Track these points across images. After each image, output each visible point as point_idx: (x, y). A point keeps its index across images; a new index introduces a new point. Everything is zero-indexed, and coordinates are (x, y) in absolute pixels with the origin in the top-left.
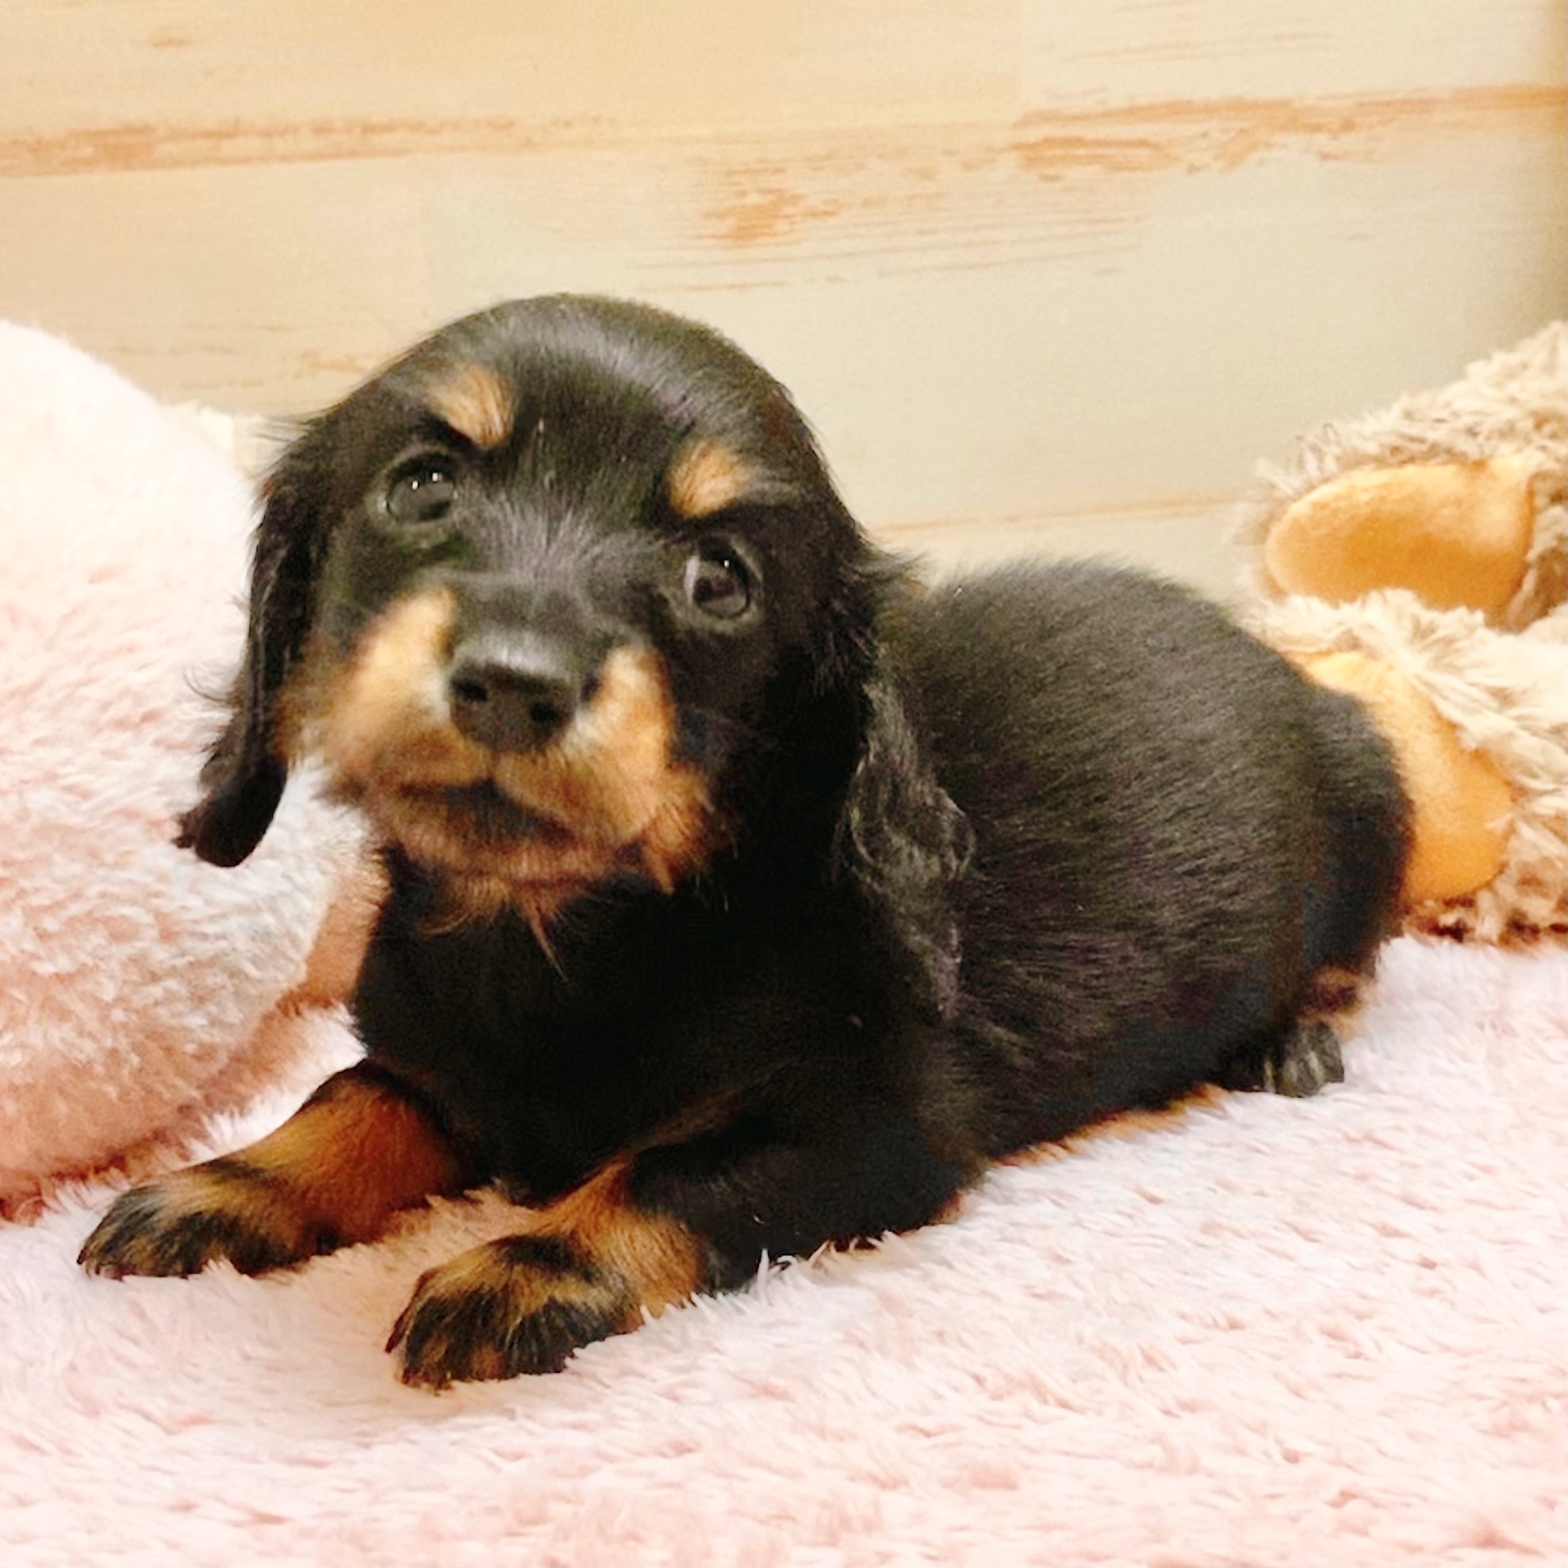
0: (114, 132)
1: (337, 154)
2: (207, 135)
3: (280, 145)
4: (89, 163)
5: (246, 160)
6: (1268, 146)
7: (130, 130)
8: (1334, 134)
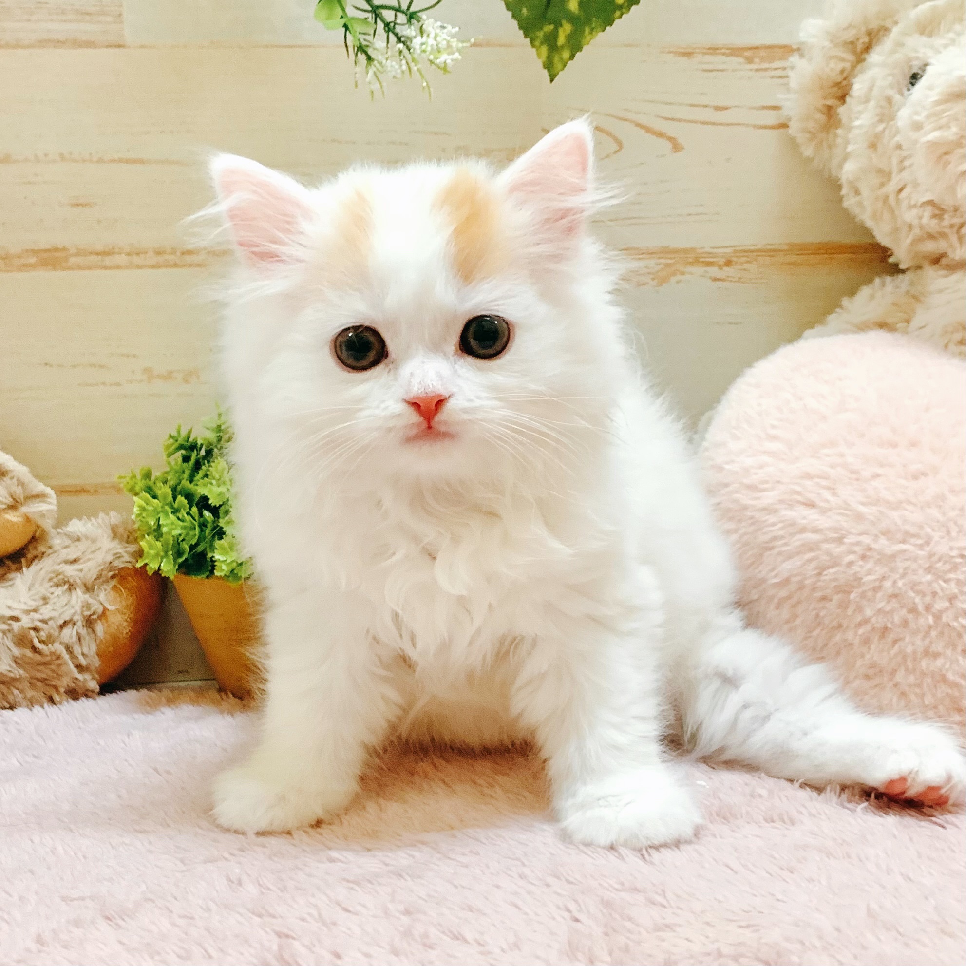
0: (46, 251)
1: (168, 265)
2: (97, 254)
3: (136, 260)
4: (33, 266)
5: (118, 267)
6: (683, 273)
7: (56, 250)
8: (720, 267)
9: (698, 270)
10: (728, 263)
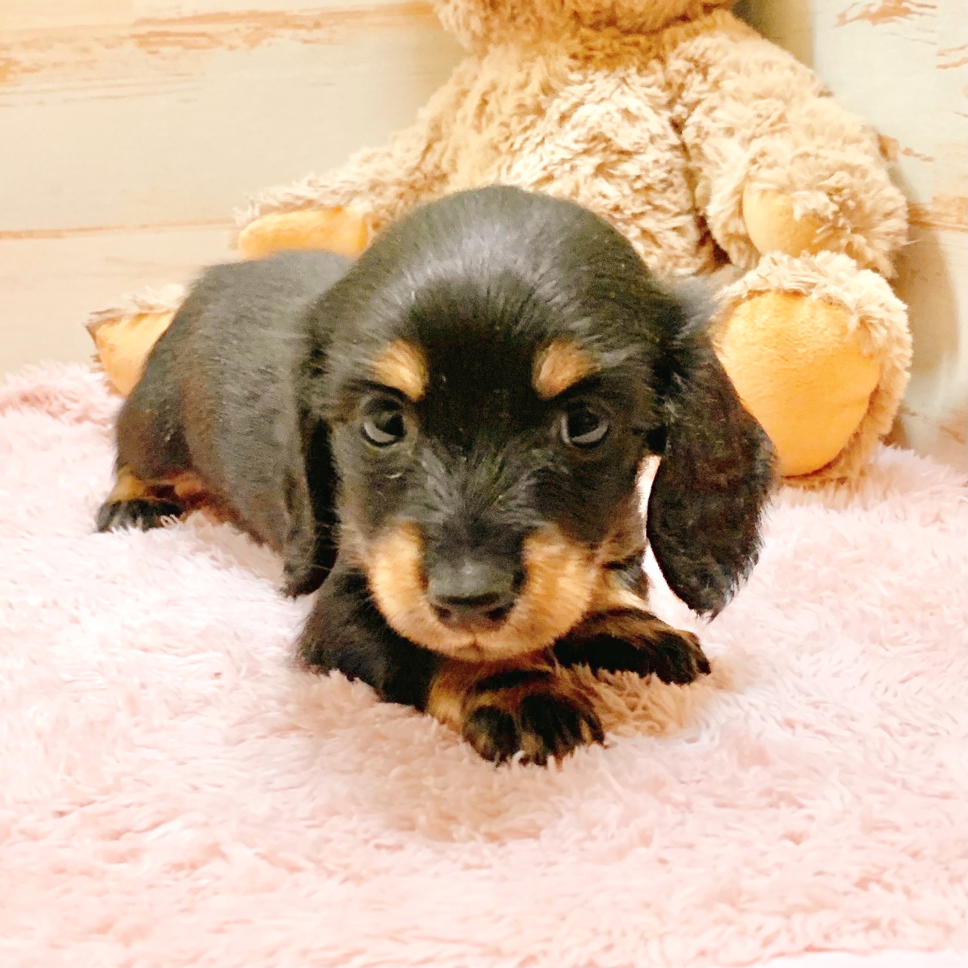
8: (309, 29)
9: (288, 33)
10: (317, 25)
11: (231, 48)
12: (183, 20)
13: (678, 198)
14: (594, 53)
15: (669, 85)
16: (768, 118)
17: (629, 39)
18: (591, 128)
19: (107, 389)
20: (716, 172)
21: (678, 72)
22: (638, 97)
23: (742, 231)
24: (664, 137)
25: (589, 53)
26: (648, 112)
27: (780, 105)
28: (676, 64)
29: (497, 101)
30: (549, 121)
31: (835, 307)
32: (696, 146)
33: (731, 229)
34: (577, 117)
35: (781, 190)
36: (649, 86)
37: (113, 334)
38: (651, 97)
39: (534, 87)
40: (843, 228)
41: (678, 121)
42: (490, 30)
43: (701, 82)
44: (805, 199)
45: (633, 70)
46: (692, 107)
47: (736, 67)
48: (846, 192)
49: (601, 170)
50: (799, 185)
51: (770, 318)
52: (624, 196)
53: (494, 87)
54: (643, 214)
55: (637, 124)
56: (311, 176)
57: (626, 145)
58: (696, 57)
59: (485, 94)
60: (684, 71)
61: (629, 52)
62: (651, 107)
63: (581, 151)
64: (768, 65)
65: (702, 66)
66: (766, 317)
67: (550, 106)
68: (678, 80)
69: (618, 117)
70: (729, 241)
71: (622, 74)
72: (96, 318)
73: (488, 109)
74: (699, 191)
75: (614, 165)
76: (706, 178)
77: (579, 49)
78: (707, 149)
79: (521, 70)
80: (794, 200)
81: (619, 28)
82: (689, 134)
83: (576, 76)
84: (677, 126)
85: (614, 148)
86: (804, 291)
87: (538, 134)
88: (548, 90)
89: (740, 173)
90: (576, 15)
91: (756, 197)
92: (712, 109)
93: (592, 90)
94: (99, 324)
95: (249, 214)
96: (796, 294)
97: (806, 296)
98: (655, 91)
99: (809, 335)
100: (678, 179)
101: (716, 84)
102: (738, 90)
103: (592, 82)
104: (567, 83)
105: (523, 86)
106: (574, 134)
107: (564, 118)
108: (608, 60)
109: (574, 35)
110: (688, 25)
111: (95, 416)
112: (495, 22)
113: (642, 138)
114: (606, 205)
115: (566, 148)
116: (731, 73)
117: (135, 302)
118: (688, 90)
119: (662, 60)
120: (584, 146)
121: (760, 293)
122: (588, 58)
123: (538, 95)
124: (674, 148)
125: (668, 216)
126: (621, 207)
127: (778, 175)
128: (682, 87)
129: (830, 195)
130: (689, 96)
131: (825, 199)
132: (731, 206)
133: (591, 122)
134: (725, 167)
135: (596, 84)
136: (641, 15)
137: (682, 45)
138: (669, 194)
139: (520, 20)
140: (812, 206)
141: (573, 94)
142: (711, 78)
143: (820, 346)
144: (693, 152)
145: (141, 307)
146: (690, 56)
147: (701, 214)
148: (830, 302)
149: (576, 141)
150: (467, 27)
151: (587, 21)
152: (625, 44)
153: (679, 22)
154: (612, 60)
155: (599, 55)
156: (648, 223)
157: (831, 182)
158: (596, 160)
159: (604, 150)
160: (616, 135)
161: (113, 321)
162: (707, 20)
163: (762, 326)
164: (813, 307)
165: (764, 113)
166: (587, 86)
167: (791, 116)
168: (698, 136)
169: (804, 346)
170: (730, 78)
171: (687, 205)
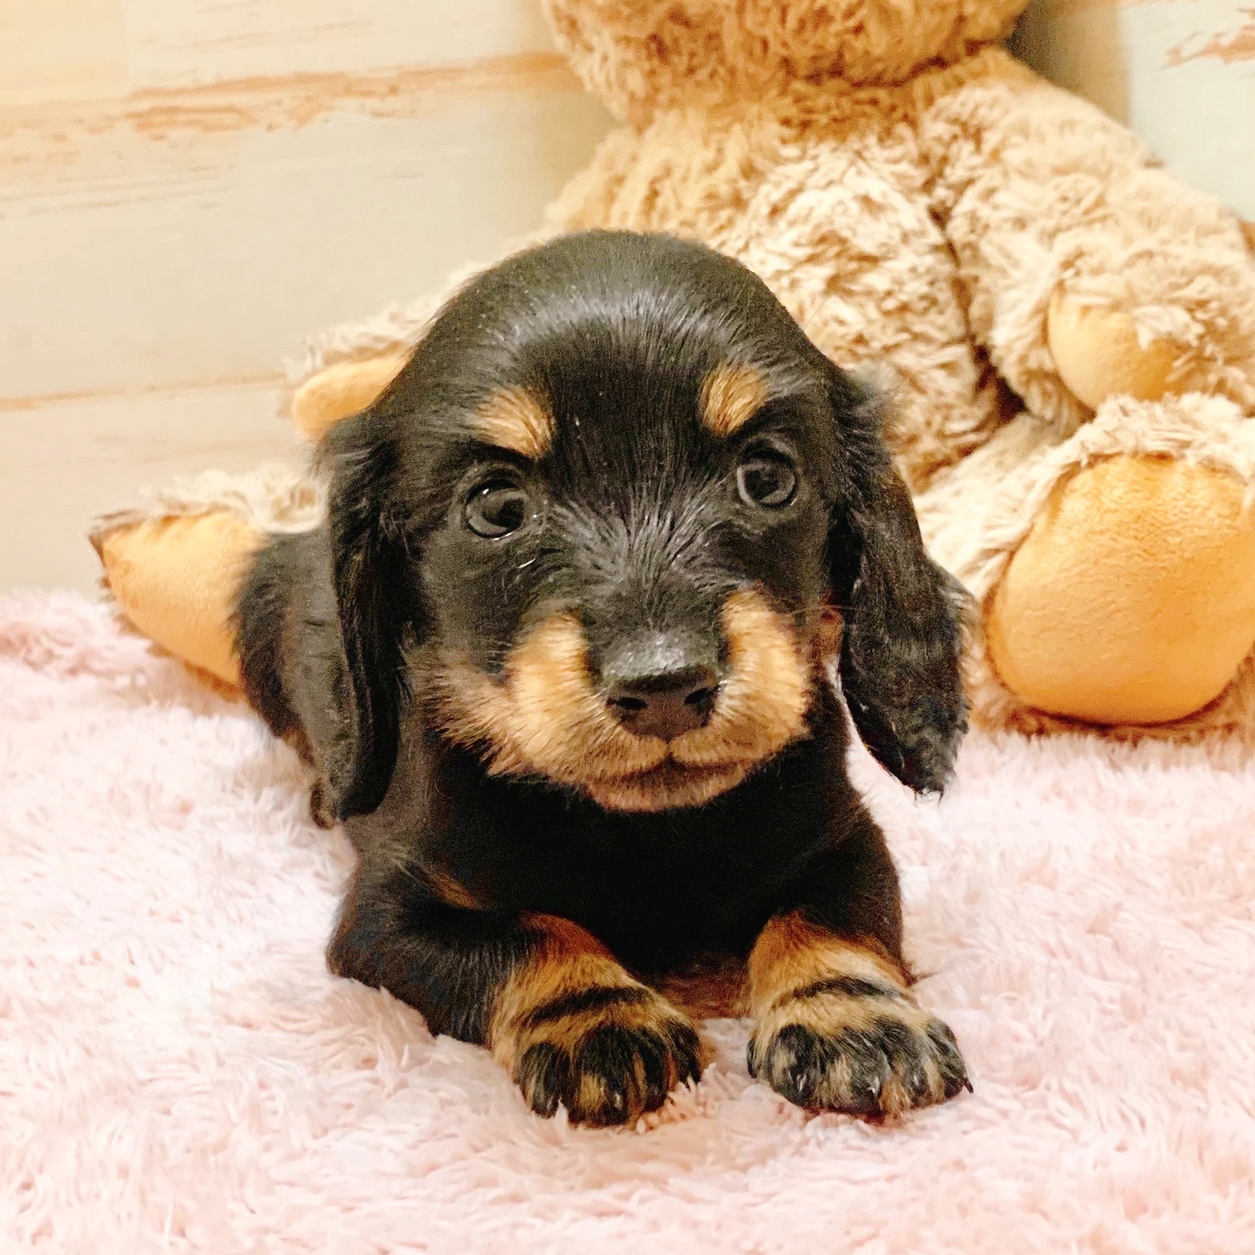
11: (270, 127)
12: (201, 90)
13: (947, 321)
14: (815, 117)
15: (924, 159)
16: (1079, 201)
17: (864, 94)
18: (818, 226)
19: (118, 626)
20: (1002, 282)
21: (938, 139)
22: (882, 178)
23: (1048, 366)
24: (922, 233)
25: (807, 117)
26: (897, 199)
27: (1092, 181)
28: (935, 128)
29: (674, 191)
30: (755, 217)
31: (1219, 475)
32: (969, 245)
33: (1033, 363)
34: (795, 208)
35: (1115, 307)
36: (896, 161)
37: (128, 547)
38: (900, 177)
39: (730, 167)
40: (1212, 359)
41: (940, 209)
42: (657, 90)
43: (972, 154)
44: (1155, 318)
45: (872, 140)
46: (960, 189)
47: (1024, 130)
48: (1214, 305)
49: (834, 285)
50: (1144, 298)
51: (1125, 493)
52: (870, 322)
53: (668, 171)
54: (897, 346)
55: (881, 217)
56: (394, 307)
57: (869, 248)
58: (964, 118)
59: (654, 181)
60: (946, 137)
61: (864, 115)
62: (901, 192)
63: (804, 258)
64: (1067, 125)
65: (972, 130)
66: (1117, 493)
67: (755, 196)
68: (939, 151)
69: (855, 207)
70: (1028, 382)
71: (857, 145)
72: (104, 525)
73: (660, 202)
74: (975, 311)
75: (853, 275)
76: (987, 291)
77: (793, 112)
78: (987, 249)
79: (706, 143)
80: (1135, 319)
81: (848, 79)
82: (958, 229)
83: (791, 151)
84: (940, 217)
85: (853, 252)
86: (1174, 453)
87: (739, 237)
88: (749, 171)
89: (1044, 283)
90: (787, 63)
91: (1074, 317)
92: (990, 192)
93: (816, 169)
94: (108, 533)
95: (308, 364)
96: (1162, 457)
97: (1177, 460)
98: (904, 167)
99: (1186, 517)
100: (945, 294)
101: (995, 155)
102: (1029, 163)
103: (815, 158)
104: (778, 160)
105: (711, 168)
106: (793, 234)
107: (775, 211)
108: (835, 126)
109: (783, 93)
110: (947, 74)
111: (96, 665)
112: (665, 78)
113: (891, 237)
114: (843, 337)
115: (782, 255)
116: (1016, 139)
117: (161, 499)
118: (953, 165)
119: (912, 123)
120: (808, 251)
121: (1107, 458)
122: (805, 125)
123: (734, 181)
124: (936, 249)
125: (931, 348)
126: (867, 336)
127: (1110, 284)
128: (944, 160)
129: (1190, 311)
130: (955, 174)
131: (1182, 316)
132: (1031, 331)
133: (817, 217)
134: (1017, 274)
135: (820, 160)
136: (879, 59)
137: (942, 102)
138: (933, 316)
139: (703, 74)
140: (1165, 326)
141: (788, 178)
142: (987, 147)
143: (1202, 533)
144: (965, 255)
145: (170, 507)
146: (953, 116)
147: (979, 341)
148: (1212, 468)
149: (797, 245)
150: (622, 84)
151: (803, 72)
152: (857, 102)
153: (933, 69)
154: (840, 127)
155: (823, 119)
156: (906, 359)
157: (1192, 292)
158: (826, 270)
159: (838, 255)
160: (855, 233)
161: (128, 528)
162: (975, 64)
163: (1113, 506)
164: (1189, 475)
165: (1071, 195)
166: (808, 165)
167: (1113, 198)
168: (972, 231)
169: (1179, 533)
170: (1016, 146)
171: (958, 330)
